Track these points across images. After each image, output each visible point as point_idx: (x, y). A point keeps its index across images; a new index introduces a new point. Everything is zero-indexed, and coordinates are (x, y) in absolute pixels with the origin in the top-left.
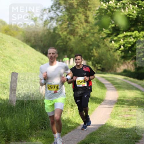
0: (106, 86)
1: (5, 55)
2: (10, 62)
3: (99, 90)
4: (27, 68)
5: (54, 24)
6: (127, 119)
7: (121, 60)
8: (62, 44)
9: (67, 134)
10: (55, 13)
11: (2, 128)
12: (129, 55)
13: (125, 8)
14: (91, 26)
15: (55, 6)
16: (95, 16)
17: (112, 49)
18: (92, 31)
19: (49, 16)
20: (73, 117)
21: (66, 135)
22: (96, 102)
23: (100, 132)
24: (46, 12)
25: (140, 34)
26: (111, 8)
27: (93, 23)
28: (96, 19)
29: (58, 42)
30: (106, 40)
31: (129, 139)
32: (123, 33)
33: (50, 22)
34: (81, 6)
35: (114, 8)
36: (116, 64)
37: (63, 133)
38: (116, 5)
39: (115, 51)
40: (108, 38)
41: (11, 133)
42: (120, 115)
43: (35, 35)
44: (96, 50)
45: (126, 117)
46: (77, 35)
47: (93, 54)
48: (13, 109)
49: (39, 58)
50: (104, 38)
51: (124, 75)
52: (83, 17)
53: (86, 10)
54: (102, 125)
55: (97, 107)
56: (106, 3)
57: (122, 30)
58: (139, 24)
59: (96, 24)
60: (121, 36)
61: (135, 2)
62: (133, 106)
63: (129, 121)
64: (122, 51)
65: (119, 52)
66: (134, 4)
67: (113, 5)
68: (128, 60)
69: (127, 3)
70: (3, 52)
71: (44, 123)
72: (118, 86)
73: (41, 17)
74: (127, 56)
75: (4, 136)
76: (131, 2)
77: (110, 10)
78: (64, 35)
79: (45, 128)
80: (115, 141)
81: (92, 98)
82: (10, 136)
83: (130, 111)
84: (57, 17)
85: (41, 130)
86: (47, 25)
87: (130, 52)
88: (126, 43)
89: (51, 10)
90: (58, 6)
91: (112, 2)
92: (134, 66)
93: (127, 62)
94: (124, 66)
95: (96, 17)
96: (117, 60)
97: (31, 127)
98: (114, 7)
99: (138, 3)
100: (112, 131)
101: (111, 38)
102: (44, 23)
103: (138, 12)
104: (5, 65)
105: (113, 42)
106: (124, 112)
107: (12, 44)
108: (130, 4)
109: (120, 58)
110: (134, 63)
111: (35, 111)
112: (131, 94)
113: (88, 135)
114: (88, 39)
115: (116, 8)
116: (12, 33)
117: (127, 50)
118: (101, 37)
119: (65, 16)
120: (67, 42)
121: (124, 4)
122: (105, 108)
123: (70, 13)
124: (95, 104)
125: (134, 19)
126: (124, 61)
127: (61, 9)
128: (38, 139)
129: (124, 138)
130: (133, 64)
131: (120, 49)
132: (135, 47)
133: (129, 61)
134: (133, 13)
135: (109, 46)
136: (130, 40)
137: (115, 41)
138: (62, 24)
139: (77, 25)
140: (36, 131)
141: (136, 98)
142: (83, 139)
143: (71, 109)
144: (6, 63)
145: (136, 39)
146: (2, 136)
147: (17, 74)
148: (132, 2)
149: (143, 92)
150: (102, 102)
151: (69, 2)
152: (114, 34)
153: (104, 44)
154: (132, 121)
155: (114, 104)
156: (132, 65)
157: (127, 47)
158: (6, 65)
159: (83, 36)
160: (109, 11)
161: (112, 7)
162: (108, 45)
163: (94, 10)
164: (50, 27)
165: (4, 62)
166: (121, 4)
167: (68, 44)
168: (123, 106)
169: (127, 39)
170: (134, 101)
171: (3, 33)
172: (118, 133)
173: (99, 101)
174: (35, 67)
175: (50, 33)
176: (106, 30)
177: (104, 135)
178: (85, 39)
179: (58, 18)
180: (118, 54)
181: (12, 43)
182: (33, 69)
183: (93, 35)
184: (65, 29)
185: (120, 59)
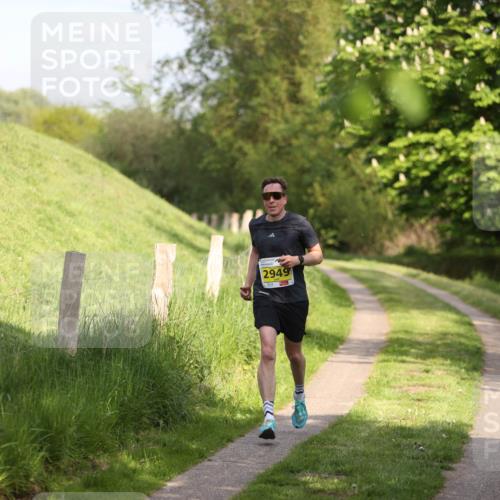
0: (353, 296)
1: (45, 198)
2: (58, 220)
3: (333, 309)
4: (111, 238)
5: (195, 106)
6: (415, 397)
7: (397, 218)
8: (219, 166)
9: (232, 441)
10: (199, 71)
11: (34, 421)
12: (422, 202)
13: (414, 60)
14: (308, 114)
15: (198, 51)
16: (321, 82)
17: (370, 183)
18: (310, 128)
19: (179, 81)
20: (250, 389)
21: (231, 446)
22: (321, 347)
23: (335, 437)
24: (171, 69)
25: (459, 140)
26: (368, 57)
27: (315, 104)
28: (323, 91)
29: (206, 160)
30: (354, 157)
31: (424, 458)
32: (406, 135)
33: (183, 99)
34: (278, 51)
35: (378, 60)
36: (384, 229)
37: (223, 438)
38: (386, 48)
39: (380, 191)
40: (358, 150)
41: (61, 436)
42: (395, 388)
43: (137, 138)
44: (322, 186)
45: (413, 392)
46: (264, 142)
47: (312, 199)
48: (67, 365)
49: (149, 208)
50: (347, 151)
51: (408, 265)
52: (285, 85)
53: (293, 64)
54: (342, 416)
55: (326, 360)
56: (353, 42)
57: (403, 125)
58: (456, 108)
59: (323, 108)
60: (399, 143)
61: (443, 41)
62: (435, 360)
63: (421, 404)
64: (402, 191)
65: (393, 193)
66: (439, 47)
67: (374, 50)
68: (421, 217)
69: (419, 45)
70: (38, 190)
71: (164, 407)
72: (388, 298)
73: (156, 84)
74: (417, 206)
75: (42, 448)
76: (430, 41)
77: (368, 66)
78: (224, 140)
79: (166, 422)
80: (381, 467)
81: (310, 335)
82: (60, 446)
83: (426, 374)
84: (204, 84)
85: (153, 429)
86: (173, 107)
87: (426, 194)
88: (415, 165)
89: (186, 62)
90: (206, 49)
91: (374, 39)
92: (438, 236)
93: (416, 224)
94: (408, 237)
95: (323, 85)
96: (385, 218)
97: (123, 419)
98: (378, 55)
99: (454, 45)
100: (371, 435)
101: (368, 149)
102: (164, 103)
103: (453, 73)
104: (45, 229)
105: (375, 162)
106: (409, 377)
107: (65, 165)
108: (427, 45)
109: (396, 212)
110: (438, 227)
111: (137, 371)
112: (428, 323)
113: (296, 447)
114: (298, 154)
115: (386, 58)
116: (66, 132)
117: (416, 187)
118: (337, 146)
119: (227, 80)
120: (234, 161)
121: (410, 47)
122: (349, 365)
123: (242, 70)
124: (318, 352)
125: (440, 94)
126: (407, 220)
127: (215, 59)
128: (143, 457)
129: (409, 458)
130: (436, 231)
131: (397, 185)
132: (441, 179)
133: (423, 221)
134: (437, 73)
135: (362, 176)
136: (428, 158)
137: (380, 159)
138: (220, 104)
139: (265, 110)
140: (137, 433)
141: (445, 335)
142: (281, 458)
143: (246, 367)
144: (48, 224)
145: (444, 153)
146: (34, 445)
147: (82, 256)
148: (435, 42)
149: (465, 315)
150: (341, 347)
151: (240, 40)
152: (379, 139)
153: (346, 167)
154: (430, 404)
155: (378, 353)
156: (432, 233)
157: (417, 177)
158: (48, 228)
159: (283, 144)
160: (363, 67)
161: (374, 56)
162: (358, 171)
163: (318, 65)
164: (181, 116)
165: (41, 220)
166: (401, 47)
167: (237, 167)
168: (404, 358)
169: (418, 154)
170: (439, 342)
171: (38, 131)
172: (390, 440)
173: (332, 342)
174: (135, 235)
175: (181, 132)
176: (354, 126)
177: (345, 445)
178: (288, 153)
179: (206, 89)
180: (389, 199)
181: (67, 161)
182: (130, 243)
183: (312, 139)
184: (228, 122)
185: (394, 215)
